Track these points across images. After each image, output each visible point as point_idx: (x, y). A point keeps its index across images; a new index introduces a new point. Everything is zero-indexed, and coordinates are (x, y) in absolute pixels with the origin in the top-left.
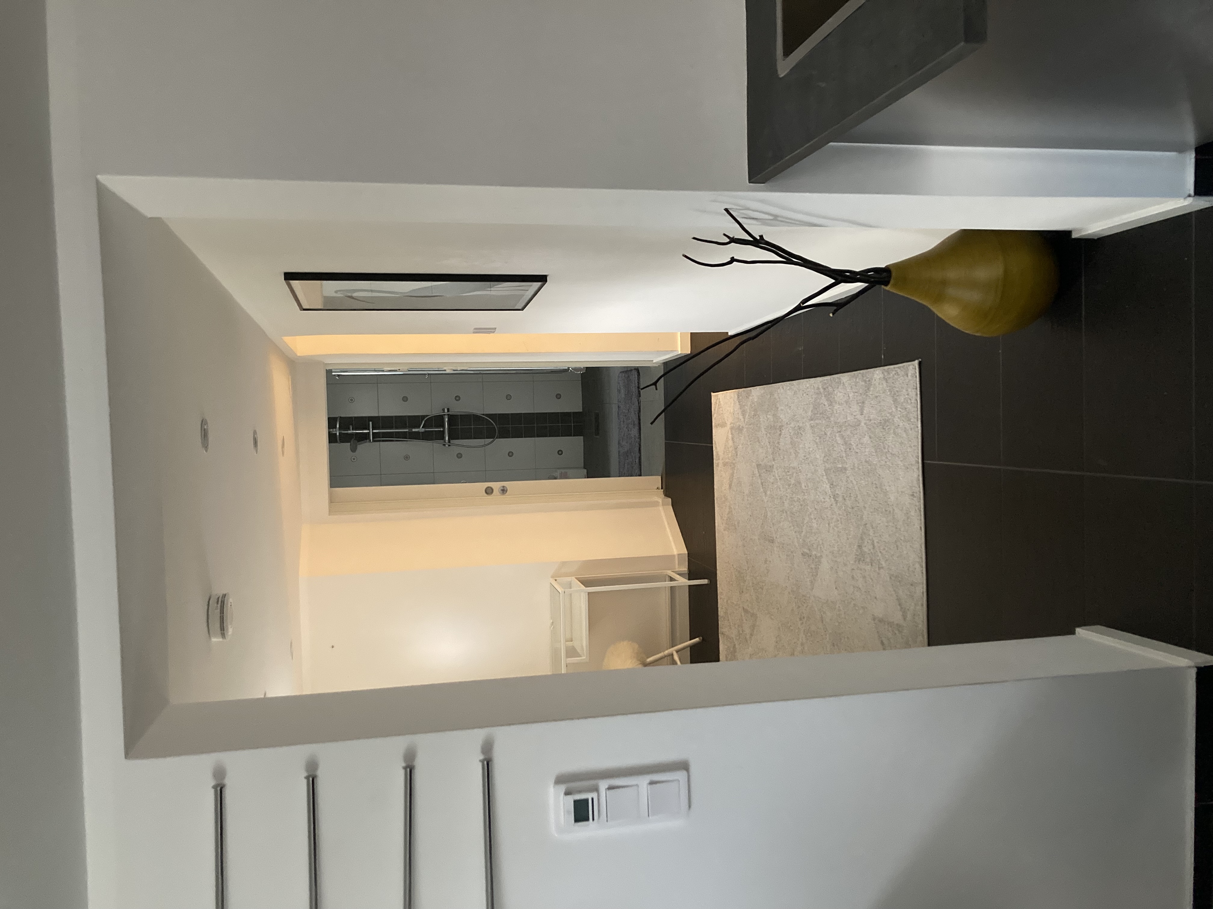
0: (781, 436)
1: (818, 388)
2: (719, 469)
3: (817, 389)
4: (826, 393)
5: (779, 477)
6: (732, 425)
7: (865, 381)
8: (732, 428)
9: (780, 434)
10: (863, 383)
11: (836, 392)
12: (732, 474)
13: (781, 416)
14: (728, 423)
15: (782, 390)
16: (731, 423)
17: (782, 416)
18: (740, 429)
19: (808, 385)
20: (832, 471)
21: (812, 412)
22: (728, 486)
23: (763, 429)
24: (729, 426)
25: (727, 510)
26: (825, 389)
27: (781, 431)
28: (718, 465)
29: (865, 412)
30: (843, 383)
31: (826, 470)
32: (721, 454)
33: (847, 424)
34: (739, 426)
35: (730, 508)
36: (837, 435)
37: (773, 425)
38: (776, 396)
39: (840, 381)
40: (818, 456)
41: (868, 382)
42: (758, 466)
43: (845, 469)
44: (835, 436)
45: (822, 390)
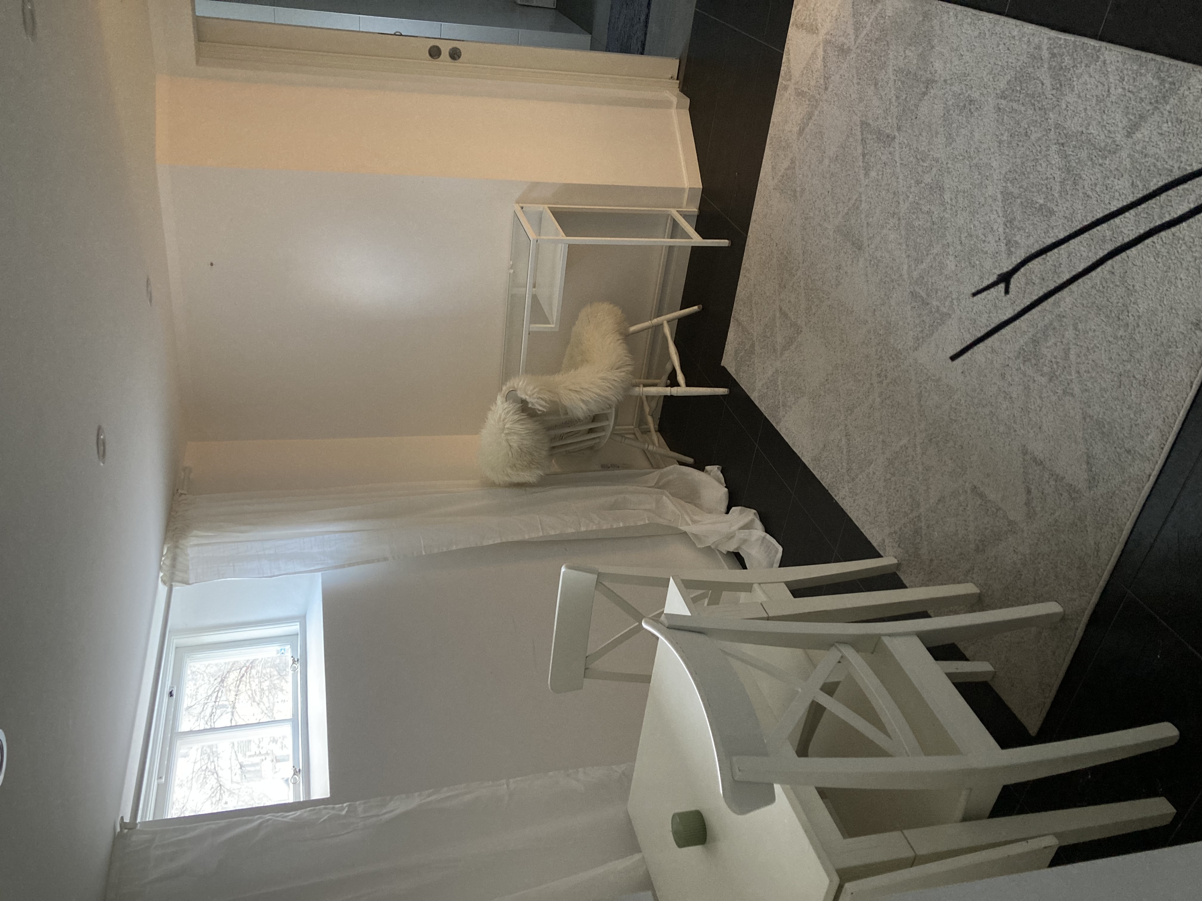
0: (925, 98)
1: (1039, 47)
2: (787, 95)
3: (1035, 48)
4: (1054, 64)
5: (902, 160)
6: (828, 37)
7: (1163, 81)
8: (827, 42)
9: (924, 94)
10: (1156, 83)
11: (1078, 71)
12: (810, 116)
13: (936, 65)
14: (823, 32)
15: (952, 20)
16: (827, 34)
17: (938, 65)
18: (843, 51)
19: (1015, 33)
20: (1019, 201)
21: (1008, 83)
22: (796, 129)
23: (890, 70)
24: (821, 37)
25: (786, 164)
26: (1053, 55)
27: (927, 87)
28: (786, 88)
29: (1139, 135)
30: (1104, 62)
31: (1007, 195)
32: (796, 73)
33: (1084, 138)
34: (843, 45)
35: (793, 161)
36: (1054, 148)
37: (913, 72)
38: (935, 22)
39: (1098, 57)
40: (995, 164)
41: (1167, 85)
42: (864, 124)
43: (1052, 212)
44: (1048, 148)
45: (1045, 54)
